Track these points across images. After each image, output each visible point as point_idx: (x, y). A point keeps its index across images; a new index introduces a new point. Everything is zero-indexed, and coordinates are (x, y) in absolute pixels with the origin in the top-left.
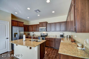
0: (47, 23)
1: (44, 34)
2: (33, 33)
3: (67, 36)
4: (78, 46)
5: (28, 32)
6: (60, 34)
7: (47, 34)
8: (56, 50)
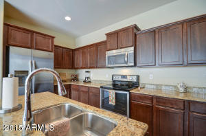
1: (124, 77)
2: (88, 75)
5: (72, 72)
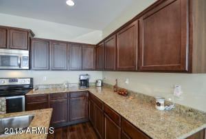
0: (33, 35)
3: (97, 82)
4: (159, 104)
6: (82, 78)
7: (32, 80)
8: (72, 130)
